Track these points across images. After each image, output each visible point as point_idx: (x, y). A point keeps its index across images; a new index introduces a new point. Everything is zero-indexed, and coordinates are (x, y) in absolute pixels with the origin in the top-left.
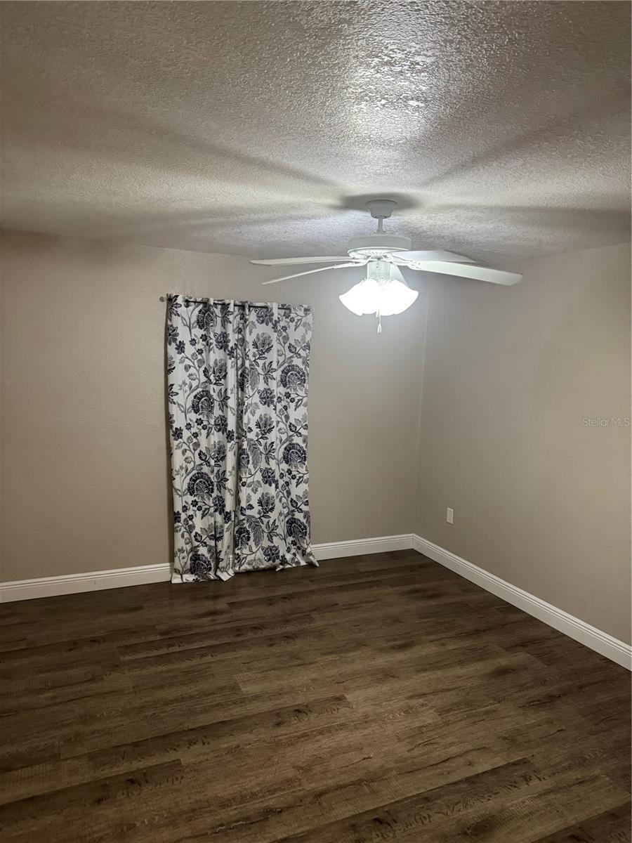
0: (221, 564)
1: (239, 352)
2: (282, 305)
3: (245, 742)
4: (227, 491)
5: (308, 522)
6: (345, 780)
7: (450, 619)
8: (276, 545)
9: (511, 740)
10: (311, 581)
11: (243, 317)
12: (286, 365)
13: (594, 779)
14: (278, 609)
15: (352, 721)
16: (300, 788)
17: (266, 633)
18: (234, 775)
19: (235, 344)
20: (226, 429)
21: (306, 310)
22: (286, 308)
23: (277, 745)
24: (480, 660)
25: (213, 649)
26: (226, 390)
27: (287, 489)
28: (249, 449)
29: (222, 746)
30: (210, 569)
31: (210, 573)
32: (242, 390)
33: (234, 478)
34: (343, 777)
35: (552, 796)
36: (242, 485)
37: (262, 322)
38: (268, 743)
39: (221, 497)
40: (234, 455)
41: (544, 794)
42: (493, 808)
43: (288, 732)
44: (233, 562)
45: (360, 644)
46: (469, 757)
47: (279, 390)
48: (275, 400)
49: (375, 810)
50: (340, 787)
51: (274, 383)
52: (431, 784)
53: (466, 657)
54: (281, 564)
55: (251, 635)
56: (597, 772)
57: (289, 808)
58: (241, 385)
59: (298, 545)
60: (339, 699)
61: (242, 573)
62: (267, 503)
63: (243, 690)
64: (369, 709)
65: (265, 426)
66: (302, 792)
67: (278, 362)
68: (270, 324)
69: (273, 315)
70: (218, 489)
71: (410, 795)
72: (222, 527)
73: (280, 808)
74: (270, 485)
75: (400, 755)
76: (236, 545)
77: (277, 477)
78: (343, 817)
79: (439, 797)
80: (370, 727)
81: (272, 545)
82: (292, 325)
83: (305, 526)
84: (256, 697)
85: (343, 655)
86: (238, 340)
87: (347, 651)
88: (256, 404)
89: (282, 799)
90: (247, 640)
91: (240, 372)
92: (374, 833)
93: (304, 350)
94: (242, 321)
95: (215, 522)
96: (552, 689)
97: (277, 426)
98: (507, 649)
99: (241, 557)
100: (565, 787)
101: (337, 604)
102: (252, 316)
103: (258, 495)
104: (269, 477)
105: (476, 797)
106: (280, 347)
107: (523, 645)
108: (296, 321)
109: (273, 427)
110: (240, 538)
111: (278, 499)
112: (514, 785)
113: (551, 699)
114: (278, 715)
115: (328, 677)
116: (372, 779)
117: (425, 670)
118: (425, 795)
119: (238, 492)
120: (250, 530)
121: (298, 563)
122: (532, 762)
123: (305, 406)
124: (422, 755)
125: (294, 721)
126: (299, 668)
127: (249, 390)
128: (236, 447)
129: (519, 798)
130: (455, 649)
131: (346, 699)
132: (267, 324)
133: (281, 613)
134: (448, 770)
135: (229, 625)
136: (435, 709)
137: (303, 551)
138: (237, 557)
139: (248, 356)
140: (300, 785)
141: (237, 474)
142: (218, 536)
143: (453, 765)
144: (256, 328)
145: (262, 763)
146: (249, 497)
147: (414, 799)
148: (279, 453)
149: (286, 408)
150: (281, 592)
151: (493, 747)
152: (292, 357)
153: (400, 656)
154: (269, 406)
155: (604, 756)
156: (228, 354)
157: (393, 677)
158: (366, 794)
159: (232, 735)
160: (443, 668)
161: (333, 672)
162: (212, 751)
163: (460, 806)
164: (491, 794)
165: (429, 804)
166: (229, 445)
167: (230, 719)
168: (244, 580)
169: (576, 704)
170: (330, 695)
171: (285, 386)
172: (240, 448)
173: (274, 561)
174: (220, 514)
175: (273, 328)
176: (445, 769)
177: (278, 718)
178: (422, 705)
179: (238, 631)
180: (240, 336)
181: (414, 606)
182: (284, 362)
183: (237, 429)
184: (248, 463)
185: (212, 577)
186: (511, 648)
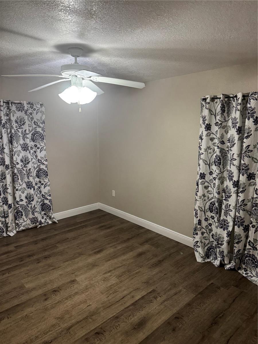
0: (9, 229)
1: (8, 125)
2: (29, 102)
3: (30, 312)
4: (8, 194)
5: (51, 204)
6: (80, 318)
7: (117, 236)
8: (37, 216)
9: (147, 283)
10: (55, 230)
11: (8, 108)
12: (34, 131)
13: (180, 291)
14: (40, 245)
15: (80, 290)
16: (60, 328)
17: (35, 257)
18: (25, 330)
19: (6, 122)
20: (5, 164)
21: (41, 105)
22: (31, 104)
23: (46, 309)
24: (131, 251)
25: (9, 270)
26: (3, 144)
27: (40, 190)
28: (18, 173)
29: (18, 317)
30: (4, 232)
31: (4, 233)
32: (12, 144)
33: (12, 188)
34: (80, 317)
35: (166, 303)
36: (16, 190)
37: (19, 110)
38: (42, 310)
39: (6, 197)
40: (11, 176)
41: (163, 303)
42: (144, 314)
43: (50, 302)
44: (15, 227)
45: (80, 254)
46: (132, 294)
47: (31, 144)
48: (29, 148)
49: (96, 328)
50: (78, 322)
51: (28, 140)
52: (118, 310)
53: (126, 251)
54: (40, 224)
55: (28, 260)
56: (181, 289)
57: (55, 339)
58: (11, 142)
59: (47, 215)
60: (73, 281)
61: (21, 231)
62: (30, 198)
63: (26, 287)
64: (87, 283)
65: (25, 161)
66: (61, 330)
67: (29, 130)
68: (23, 111)
69: (24, 107)
70: (3, 193)
71: (110, 317)
72: (7, 211)
73: (50, 340)
74: (31, 189)
75: (103, 300)
76: (16, 219)
77: (34, 185)
78: (81, 336)
79: (122, 315)
80: (89, 291)
81: (34, 216)
82: (35, 112)
83: (50, 206)
84: (34, 289)
85: (73, 261)
86: (7, 120)
87: (75, 258)
88: (19, 151)
89: (51, 335)
90: (27, 262)
91: (9, 135)
92: (96, 340)
93: (42, 124)
94: (8, 110)
95: (4, 209)
96: (160, 258)
97: (32, 161)
98: (141, 245)
99: (19, 224)
100: (170, 297)
101: (68, 238)
102: (13, 108)
103: (25, 194)
104: (30, 185)
105: (137, 311)
106: (29, 123)
107: (147, 241)
108: (36, 110)
109: (30, 161)
110: (18, 215)
111: (35, 195)
112: (151, 302)
113: (160, 262)
114: (45, 295)
115: (67, 272)
116: (92, 314)
117: (109, 260)
118: (116, 316)
119: (14, 194)
120: (22, 211)
121: (48, 223)
122: (156, 290)
123: (45, 150)
124: (113, 298)
125: (53, 297)
126: (53, 271)
127: (15, 144)
128: (11, 172)
129: (154, 307)
130: (121, 248)
131: (76, 280)
132: (22, 112)
133: (42, 247)
134: (124, 302)
135: (16, 257)
136: (115, 276)
137: (50, 217)
138: (17, 224)
139: (13, 127)
140: (59, 326)
141: (13, 185)
142: (6, 216)
143: (126, 299)
144: (16, 113)
145: (40, 320)
146: (20, 196)
147: (112, 318)
148: (34, 173)
149: (35, 152)
150: (40, 237)
151: (141, 287)
152: (36, 127)
153: (98, 256)
154: (26, 151)
155: (182, 281)
156: (2, 127)
157: (97, 266)
158: (90, 322)
159: (23, 310)
160: (116, 257)
161: (69, 269)
162: (13, 321)
163: (131, 317)
164: (143, 308)
165: (119, 319)
166: (7, 172)
167: (21, 302)
168: (22, 235)
169: (169, 262)
170: (69, 280)
171: (34, 141)
172: (13, 172)
173: (36, 224)
174: (6, 205)
175: (25, 113)
176: (123, 302)
177: (45, 297)
178: (110, 276)
179: (21, 259)
180: (8, 118)
181: (102, 233)
182: (32, 130)
183: (11, 163)
184: (18, 180)
185: (5, 235)
186: (142, 244)
